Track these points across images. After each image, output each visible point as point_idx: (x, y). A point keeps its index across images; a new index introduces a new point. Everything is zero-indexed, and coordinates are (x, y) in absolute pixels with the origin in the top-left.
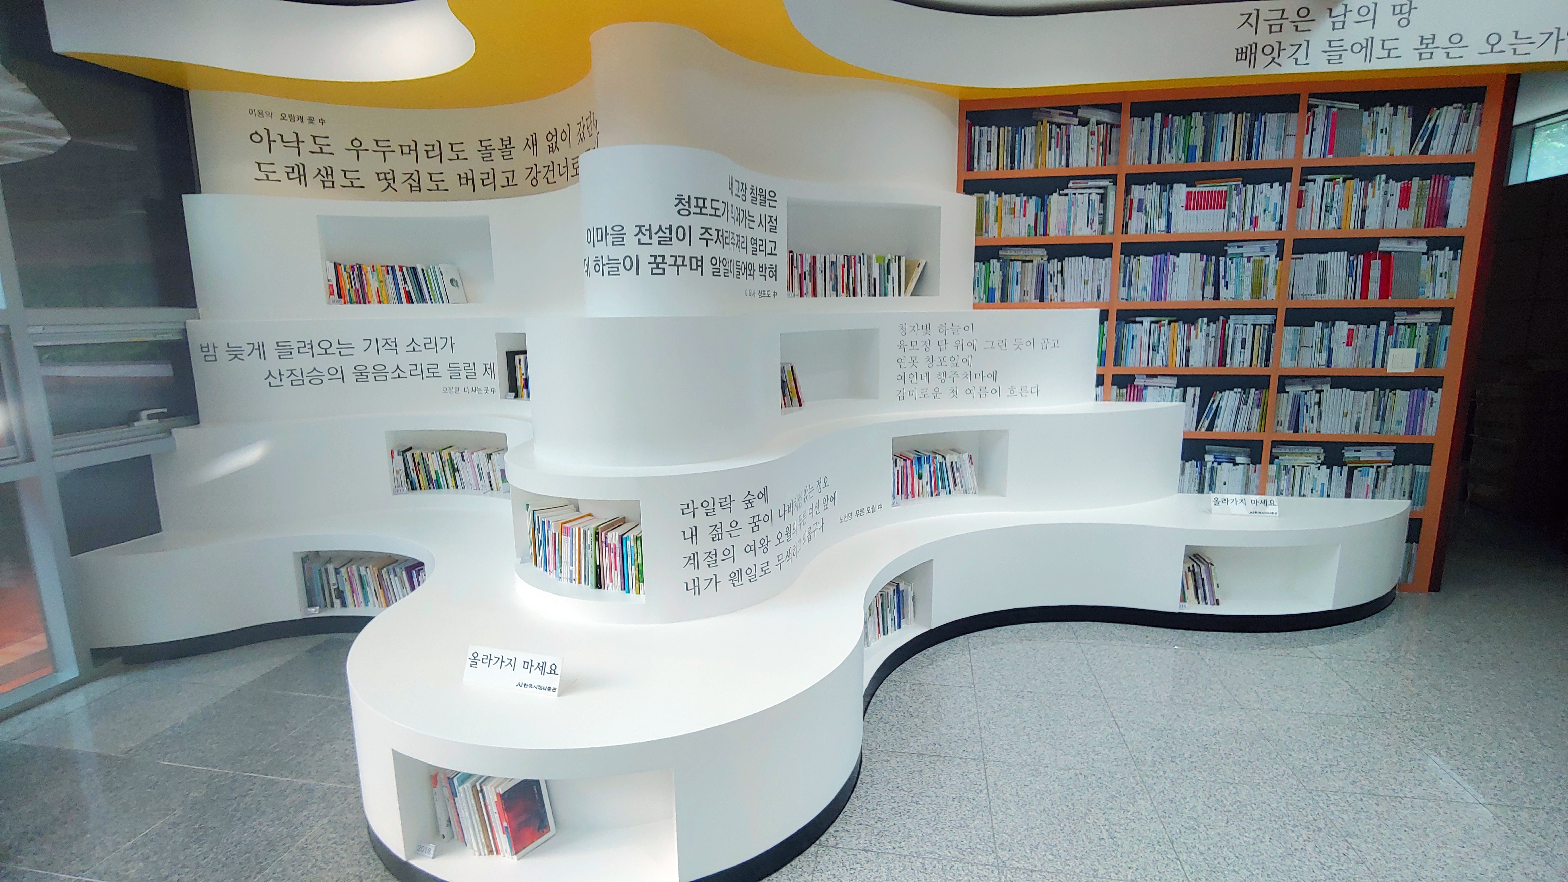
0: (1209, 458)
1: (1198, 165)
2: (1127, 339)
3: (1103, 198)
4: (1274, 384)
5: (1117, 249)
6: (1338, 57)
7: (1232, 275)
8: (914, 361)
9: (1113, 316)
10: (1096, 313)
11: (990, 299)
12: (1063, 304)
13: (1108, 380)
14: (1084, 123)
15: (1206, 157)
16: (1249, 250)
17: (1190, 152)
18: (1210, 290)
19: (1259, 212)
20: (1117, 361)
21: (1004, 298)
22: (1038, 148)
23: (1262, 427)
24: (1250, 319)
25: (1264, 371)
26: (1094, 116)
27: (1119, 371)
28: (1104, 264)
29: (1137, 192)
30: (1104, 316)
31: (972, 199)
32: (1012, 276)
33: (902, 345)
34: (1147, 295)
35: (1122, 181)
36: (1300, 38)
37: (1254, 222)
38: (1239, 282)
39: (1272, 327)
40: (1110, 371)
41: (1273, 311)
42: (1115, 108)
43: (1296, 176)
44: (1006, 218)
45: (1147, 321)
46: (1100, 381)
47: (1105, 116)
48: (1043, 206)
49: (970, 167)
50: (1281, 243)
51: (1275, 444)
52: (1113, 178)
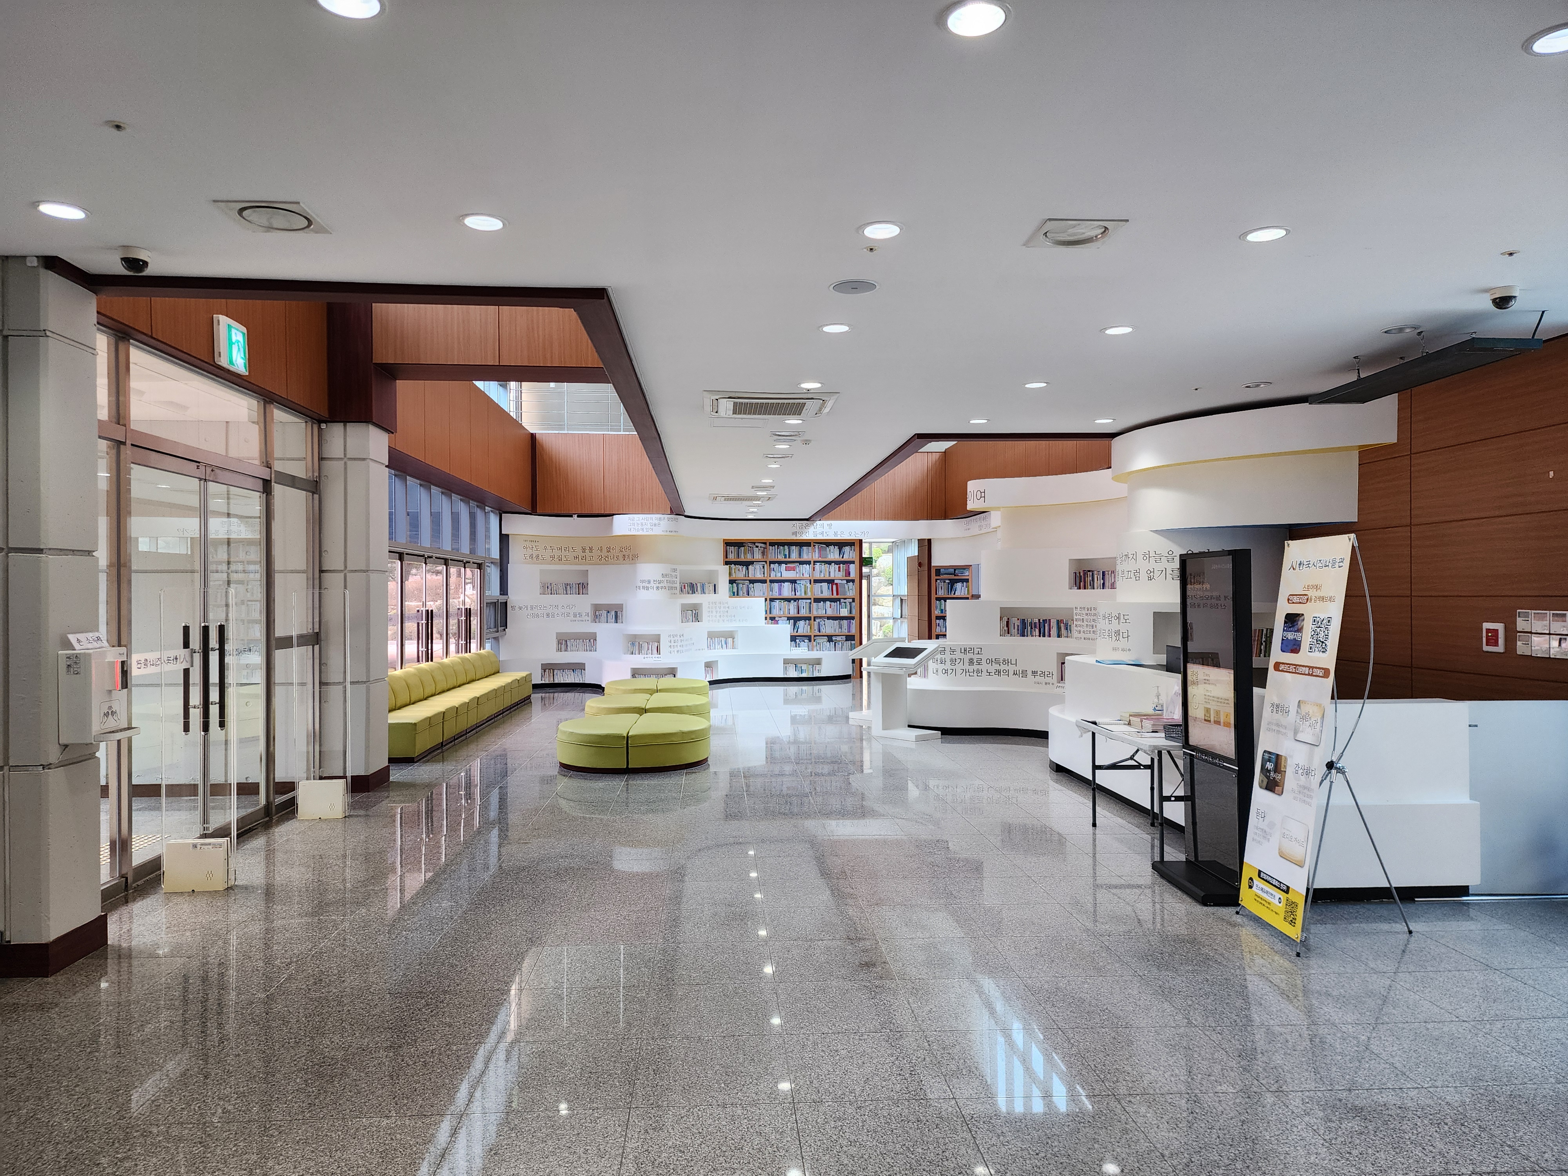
0: (797, 641)
2: (772, 606)
3: (764, 567)
4: (812, 619)
5: (768, 581)
7: (799, 589)
8: (712, 612)
9: (768, 600)
10: (764, 599)
11: (734, 595)
12: (754, 597)
13: (768, 618)
14: (757, 547)
15: (789, 557)
16: (802, 582)
17: (785, 556)
18: (793, 593)
19: (804, 572)
20: (770, 613)
21: (738, 595)
22: (745, 554)
23: (810, 632)
24: (804, 601)
25: (809, 615)
26: (760, 545)
27: (771, 616)
28: (765, 585)
29: (772, 565)
30: (766, 600)
31: (728, 566)
32: (740, 588)
33: (709, 607)
34: (777, 594)
35: (768, 563)
36: (806, 530)
37: (803, 575)
38: (801, 591)
39: (810, 603)
40: (769, 616)
41: (810, 599)
42: (765, 543)
43: (812, 563)
44: (737, 572)
45: (778, 601)
46: (766, 618)
47: (763, 545)
48: (748, 569)
49: (727, 558)
50: (810, 580)
51: (815, 636)
52: (766, 562)
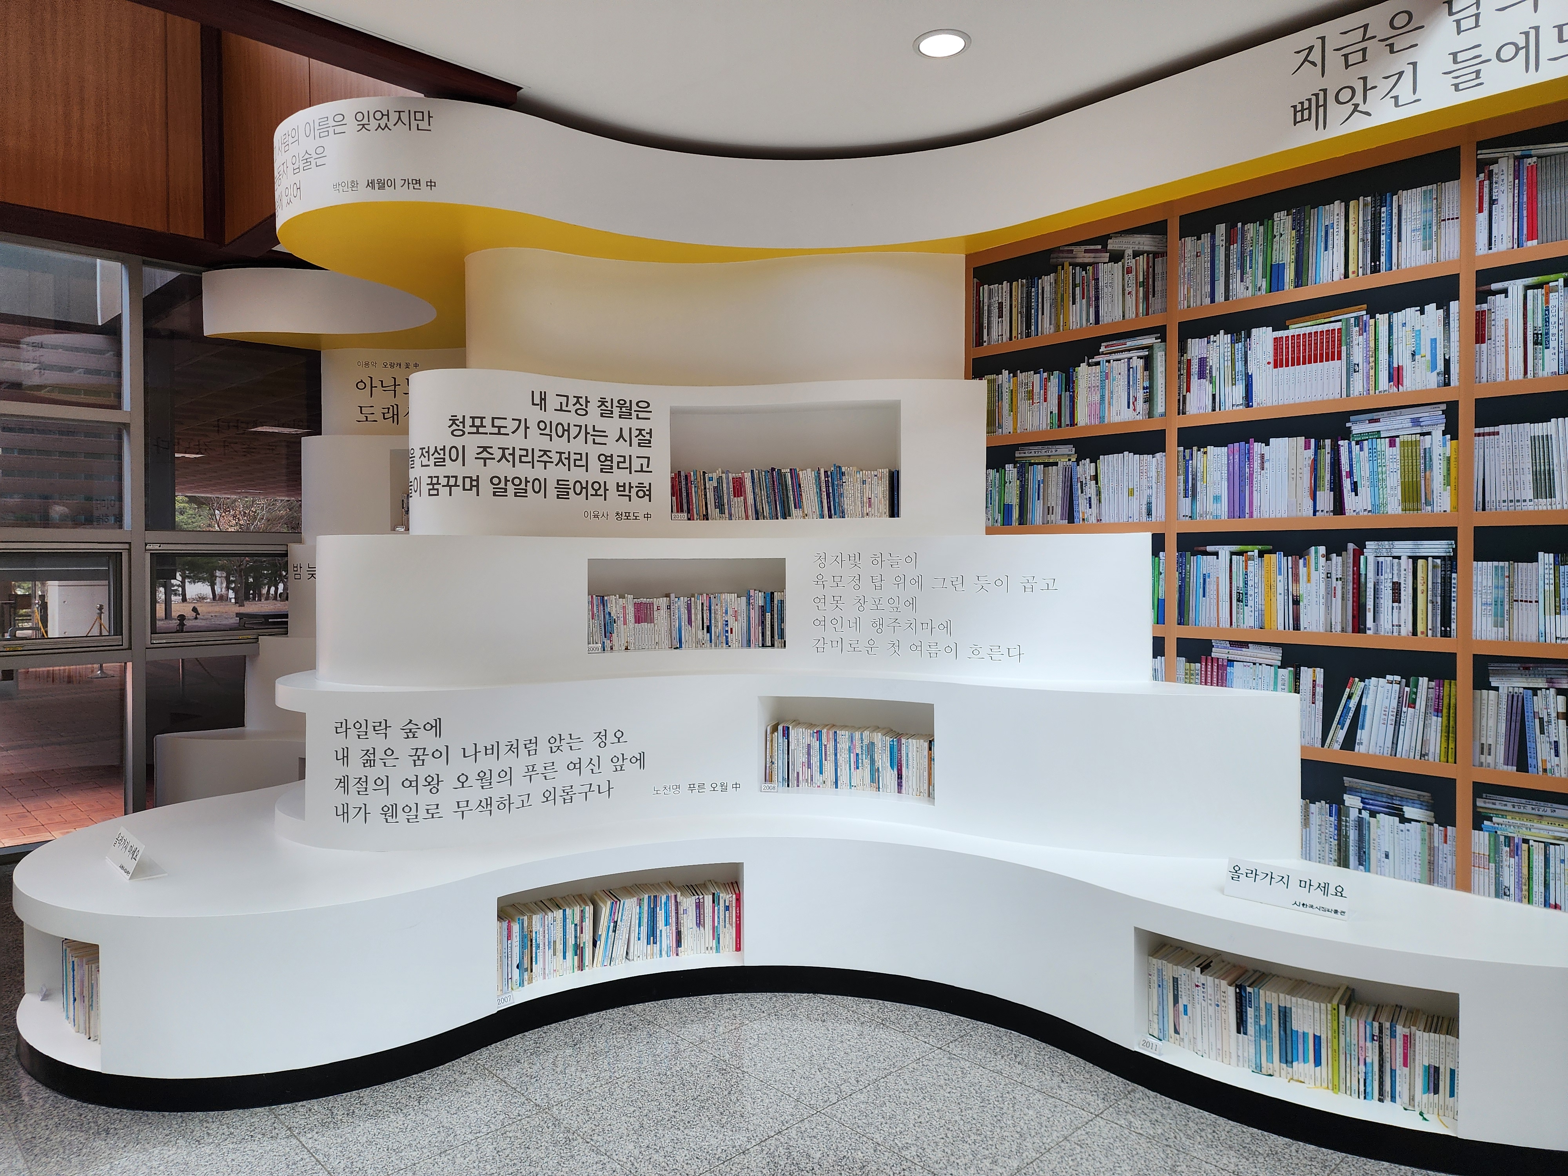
0: (1352, 801)
1: (1290, 294)
2: (1194, 582)
3: (1148, 363)
4: (1465, 670)
5: (1172, 439)
6: (1474, 76)
8: (837, 600)
9: (1171, 543)
10: (1145, 540)
11: (1007, 520)
12: (1100, 527)
13: (1171, 647)
14: (1116, 257)
15: (1300, 280)
16: (1388, 425)
17: (1275, 275)
18: (1326, 498)
19: (1402, 358)
20: (1182, 619)
21: (1022, 520)
22: (1058, 305)
24: (1404, 548)
25: (1441, 645)
26: (1128, 245)
27: (1187, 632)
28: (1153, 463)
29: (1196, 348)
30: (1158, 544)
31: (981, 385)
32: (1032, 487)
33: (820, 580)
34: (1223, 508)
35: (1173, 334)
36: (1401, 62)
37: (1396, 375)
38: (1376, 482)
39: (1450, 563)
40: (1174, 632)
41: (1447, 533)
42: (1158, 229)
43: (1467, 287)
44: (1023, 405)
45: (1224, 551)
46: (1159, 647)
47: (1144, 242)
48: (1069, 384)
49: (979, 342)
50: (1451, 411)
51: (1480, 789)
52: (1160, 332)
